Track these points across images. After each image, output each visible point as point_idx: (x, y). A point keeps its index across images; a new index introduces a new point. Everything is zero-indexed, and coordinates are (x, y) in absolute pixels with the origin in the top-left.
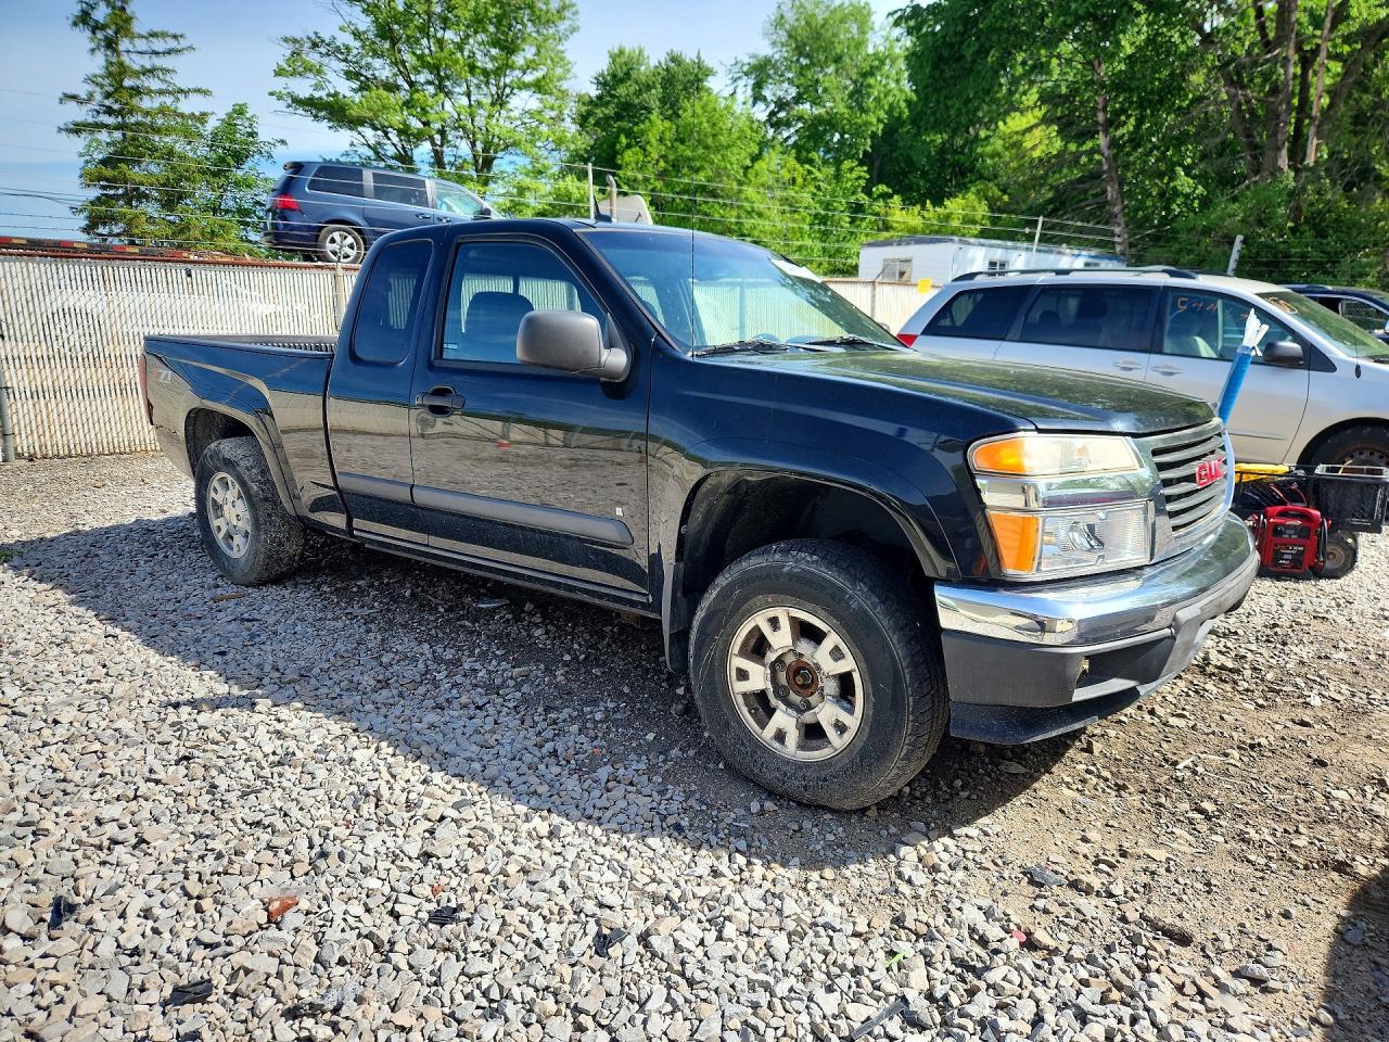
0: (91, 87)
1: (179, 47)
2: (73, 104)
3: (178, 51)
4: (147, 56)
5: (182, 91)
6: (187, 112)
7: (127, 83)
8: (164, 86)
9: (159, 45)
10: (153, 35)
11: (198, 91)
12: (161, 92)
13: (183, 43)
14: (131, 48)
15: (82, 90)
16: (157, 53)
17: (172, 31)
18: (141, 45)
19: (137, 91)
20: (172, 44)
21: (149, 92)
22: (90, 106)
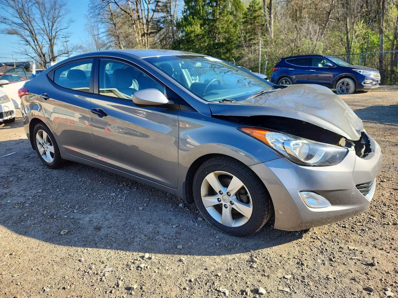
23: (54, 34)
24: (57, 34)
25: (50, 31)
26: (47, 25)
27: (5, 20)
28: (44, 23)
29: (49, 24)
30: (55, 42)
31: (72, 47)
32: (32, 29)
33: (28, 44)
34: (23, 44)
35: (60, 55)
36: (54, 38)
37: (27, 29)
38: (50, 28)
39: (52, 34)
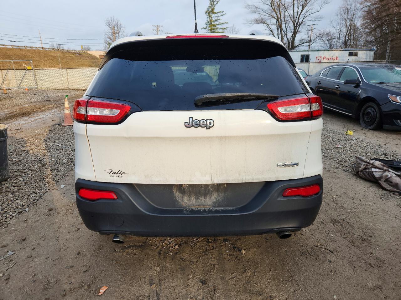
0: (206, 26)
1: (223, 14)
2: (204, 29)
3: (222, 15)
4: (217, 18)
5: (222, 24)
6: (223, 28)
7: (213, 23)
8: (219, 23)
9: (219, 14)
10: (219, 12)
11: (226, 23)
12: (218, 24)
13: (224, 13)
14: (214, 16)
15: (205, 26)
16: (218, 16)
17: (221, 11)
18: (216, 15)
19: (214, 26)
20: (222, 14)
21: (217, 24)
22: (206, 30)
23: (300, 21)
24: (303, 20)
25: (298, 16)
26: (296, 11)
27: (257, 9)
28: (294, 8)
29: (298, 9)
30: (299, 30)
31: (318, 34)
32: (279, 16)
33: (271, 33)
34: (267, 34)
35: (301, 44)
36: (300, 25)
37: (274, 17)
38: (299, 14)
39: (299, 19)
